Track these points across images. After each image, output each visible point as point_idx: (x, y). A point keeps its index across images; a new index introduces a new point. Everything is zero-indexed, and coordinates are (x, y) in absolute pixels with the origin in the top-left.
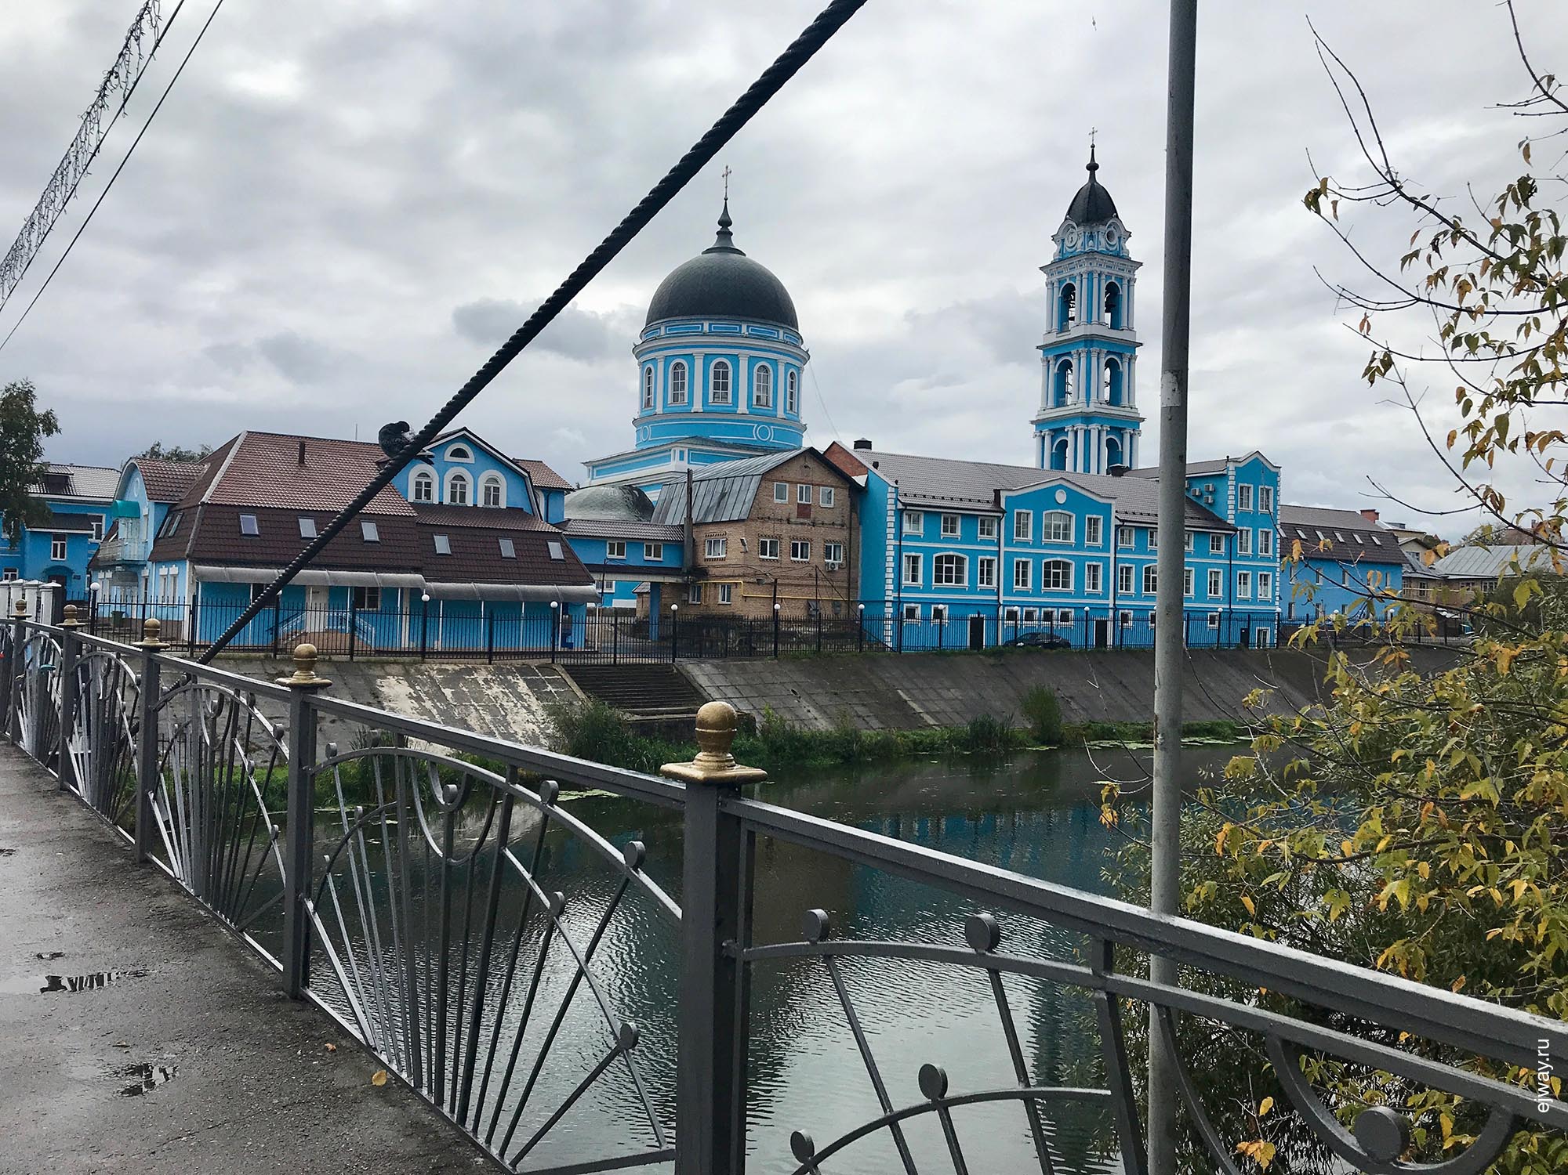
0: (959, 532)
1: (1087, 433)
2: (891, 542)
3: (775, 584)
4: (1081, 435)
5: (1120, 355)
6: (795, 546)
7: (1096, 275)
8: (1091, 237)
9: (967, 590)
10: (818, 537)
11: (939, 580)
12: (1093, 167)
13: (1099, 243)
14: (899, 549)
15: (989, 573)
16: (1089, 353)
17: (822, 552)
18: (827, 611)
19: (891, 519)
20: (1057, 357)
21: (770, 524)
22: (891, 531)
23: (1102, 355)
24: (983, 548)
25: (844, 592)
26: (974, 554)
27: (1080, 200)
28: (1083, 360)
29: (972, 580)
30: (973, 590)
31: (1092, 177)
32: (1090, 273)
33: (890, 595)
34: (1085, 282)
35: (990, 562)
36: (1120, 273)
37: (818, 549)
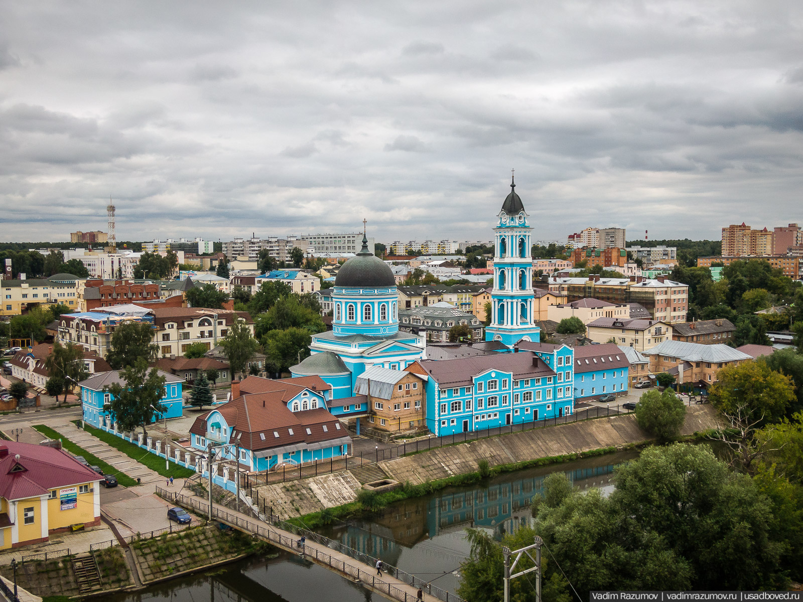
0: (459, 394)
1: (512, 303)
2: (437, 401)
3: (400, 418)
4: (509, 304)
5: (526, 268)
6: (405, 404)
7: (514, 237)
8: (512, 219)
9: (462, 412)
10: (412, 400)
11: (453, 410)
12: (513, 186)
13: (516, 222)
14: (439, 403)
15: (469, 405)
16: (512, 269)
17: (414, 404)
18: (416, 424)
19: (437, 393)
20: (500, 268)
21: (397, 399)
22: (437, 397)
23: (518, 270)
24: (467, 397)
25: (421, 416)
26: (463, 400)
27: (508, 201)
28: (510, 272)
29: (464, 408)
30: (464, 412)
31: (513, 190)
32: (512, 236)
33: (437, 418)
34: (510, 239)
35: (469, 401)
36: (525, 234)
37: (413, 403)
